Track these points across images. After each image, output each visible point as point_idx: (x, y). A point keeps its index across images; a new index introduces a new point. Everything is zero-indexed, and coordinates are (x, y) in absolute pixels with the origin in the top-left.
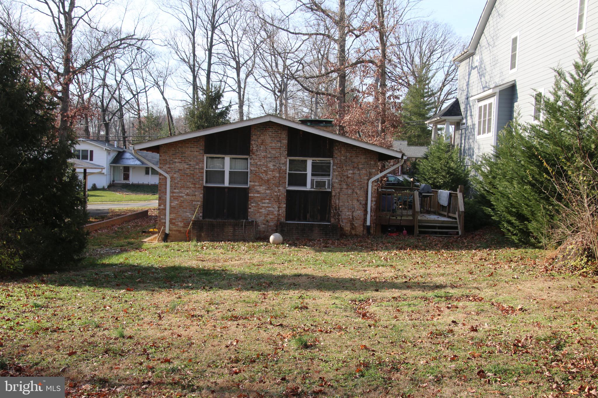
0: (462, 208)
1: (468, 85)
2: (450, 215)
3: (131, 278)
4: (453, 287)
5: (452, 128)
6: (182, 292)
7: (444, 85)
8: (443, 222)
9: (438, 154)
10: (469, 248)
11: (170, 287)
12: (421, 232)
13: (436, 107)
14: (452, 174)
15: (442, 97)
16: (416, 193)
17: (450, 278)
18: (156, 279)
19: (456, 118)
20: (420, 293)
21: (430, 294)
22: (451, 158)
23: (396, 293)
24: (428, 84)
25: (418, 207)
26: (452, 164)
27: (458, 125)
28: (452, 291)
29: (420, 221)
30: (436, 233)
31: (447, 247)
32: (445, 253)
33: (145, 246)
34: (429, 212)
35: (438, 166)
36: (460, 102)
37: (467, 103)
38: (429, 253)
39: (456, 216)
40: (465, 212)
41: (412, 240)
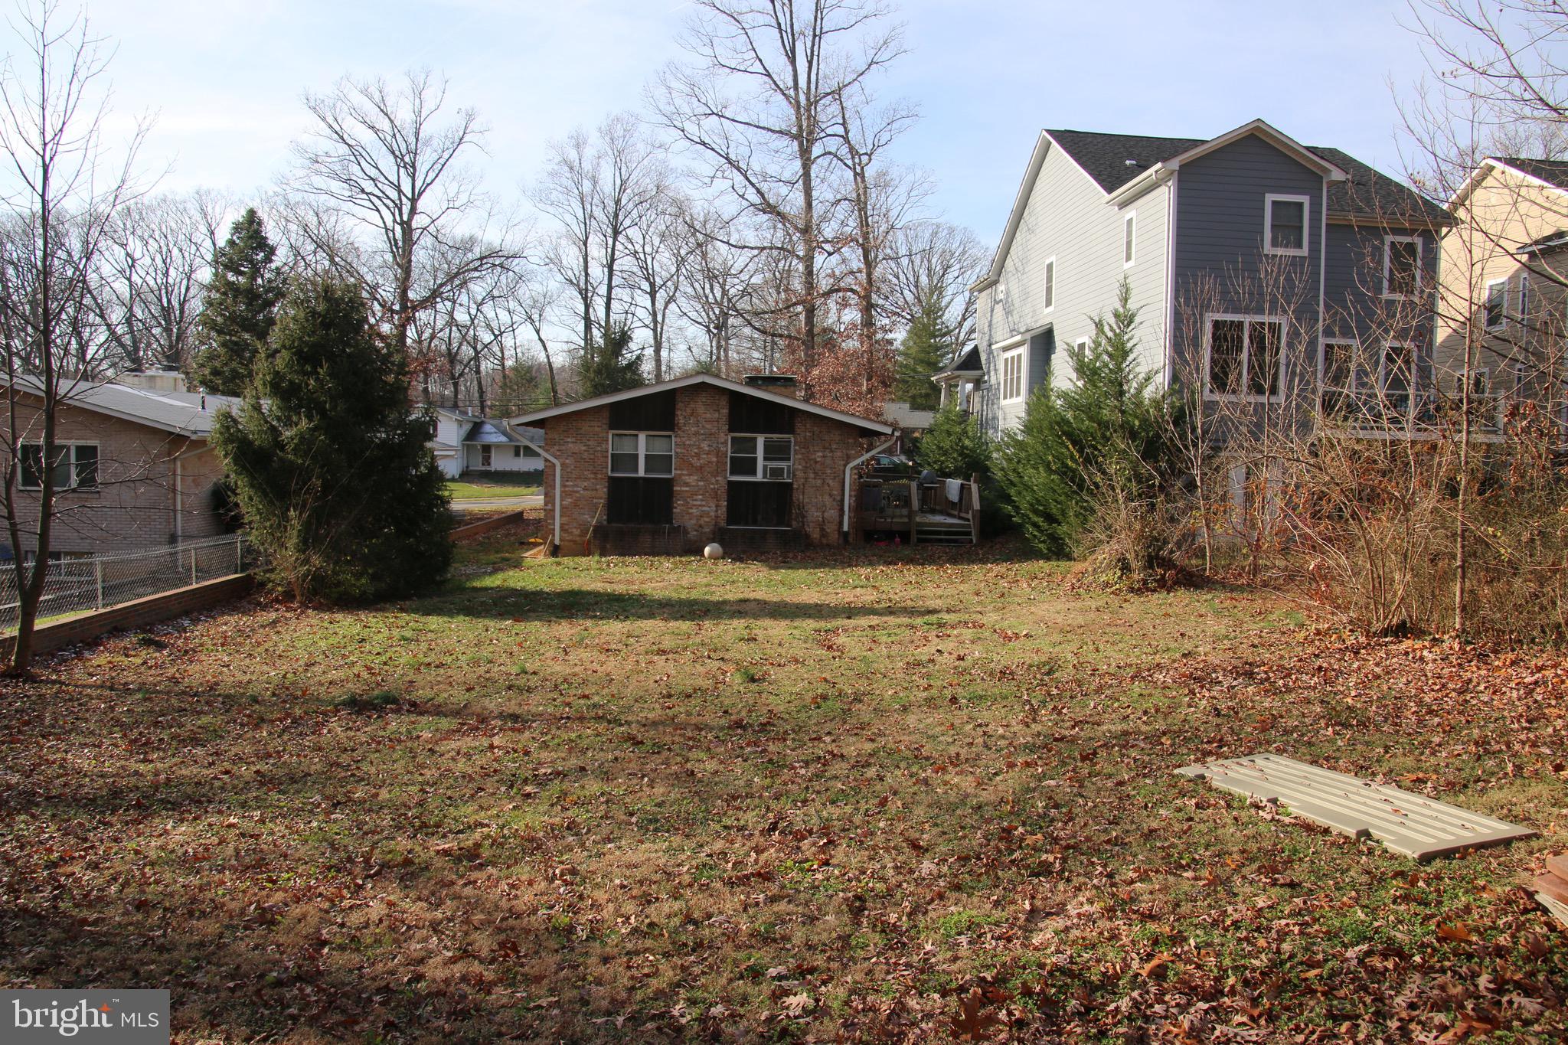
0: (977, 505)
1: (990, 325)
2: (963, 515)
3: (515, 604)
4: (948, 611)
5: (969, 386)
6: (589, 623)
7: (964, 319)
8: (952, 525)
9: (946, 427)
10: (983, 561)
11: (570, 617)
12: (920, 541)
13: (953, 352)
14: (967, 456)
15: (962, 335)
16: (914, 485)
17: (949, 600)
18: (550, 607)
19: (976, 373)
20: (906, 620)
21: (919, 621)
22: (965, 432)
23: (875, 620)
24: (941, 317)
25: (915, 504)
26: (967, 442)
27: (978, 383)
28: (946, 617)
29: (919, 524)
30: (941, 541)
31: (954, 560)
32: (950, 569)
33: (528, 562)
34: (933, 512)
35: (946, 444)
36: (981, 349)
37: (990, 352)
38: (929, 568)
39: (970, 516)
40: (981, 511)
41: (907, 552)
